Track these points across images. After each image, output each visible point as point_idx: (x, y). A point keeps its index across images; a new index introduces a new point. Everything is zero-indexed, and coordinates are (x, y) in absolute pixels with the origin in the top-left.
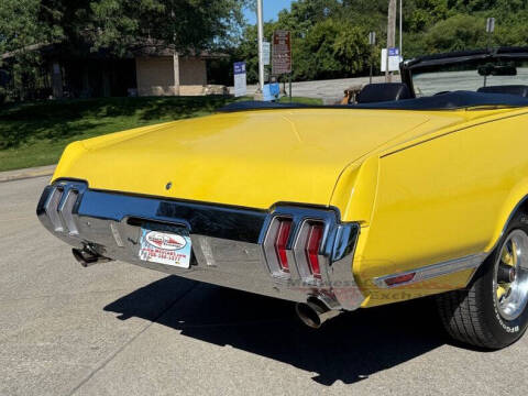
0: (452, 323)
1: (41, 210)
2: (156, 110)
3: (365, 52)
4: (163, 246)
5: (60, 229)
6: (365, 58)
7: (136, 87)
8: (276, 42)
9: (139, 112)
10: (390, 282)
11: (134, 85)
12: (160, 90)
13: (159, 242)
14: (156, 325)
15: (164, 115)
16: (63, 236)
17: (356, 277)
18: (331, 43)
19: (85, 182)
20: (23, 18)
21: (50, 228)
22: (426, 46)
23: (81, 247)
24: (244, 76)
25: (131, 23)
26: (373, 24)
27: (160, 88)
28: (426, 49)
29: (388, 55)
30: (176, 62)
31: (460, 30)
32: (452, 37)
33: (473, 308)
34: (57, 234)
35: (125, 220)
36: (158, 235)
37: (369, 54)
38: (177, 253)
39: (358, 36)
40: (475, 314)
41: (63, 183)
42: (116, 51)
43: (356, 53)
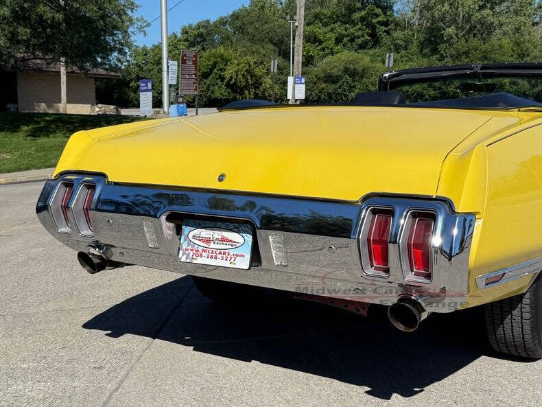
0: (500, 331)
1: (42, 208)
2: (44, 127)
3: (255, 83)
5: (65, 230)
6: (257, 88)
7: (16, 102)
8: (184, 62)
9: (26, 128)
11: (14, 100)
12: (42, 107)
13: (207, 241)
15: (54, 132)
16: (66, 239)
17: (469, 274)
18: (222, 70)
22: (315, 80)
24: (150, 94)
26: (264, 55)
27: (43, 104)
28: (315, 84)
29: (295, 83)
30: (63, 78)
31: (347, 66)
32: (340, 73)
33: (527, 316)
35: (165, 216)
36: (205, 233)
37: (261, 84)
38: (231, 252)
39: (250, 66)
41: (71, 177)
42: (5, 61)
43: (248, 82)
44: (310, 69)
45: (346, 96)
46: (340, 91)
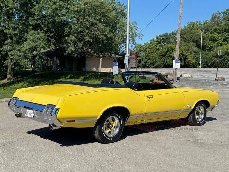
0: (95, 136)
1: (9, 104)
3: (185, 58)
4: (30, 113)
5: (12, 109)
6: (185, 60)
7: (85, 67)
8: (131, 55)
10: (68, 121)
12: (94, 69)
13: (29, 112)
14: (35, 135)
16: (13, 111)
17: (58, 119)
18: (171, 53)
19: (18, 98)
20: (40, 41)
21: (10, 108)
22: (212, 57)
23: (17, 114)
25: (80, 45)
26: (189, 47)
28: (212, 58)
31: (227, 51)
32: (223, 54)
34: (12, 110)
35: (23, 107)
36: (29, 110)
37: (187, 59)
38: (32, 114)
39: (182, 51)
40: (98, 134)
41: (14, 98)
42: (74, 55)
43: (181, 58)
44: (210, 52)
45: (226, 64)
46: (223, 61)
